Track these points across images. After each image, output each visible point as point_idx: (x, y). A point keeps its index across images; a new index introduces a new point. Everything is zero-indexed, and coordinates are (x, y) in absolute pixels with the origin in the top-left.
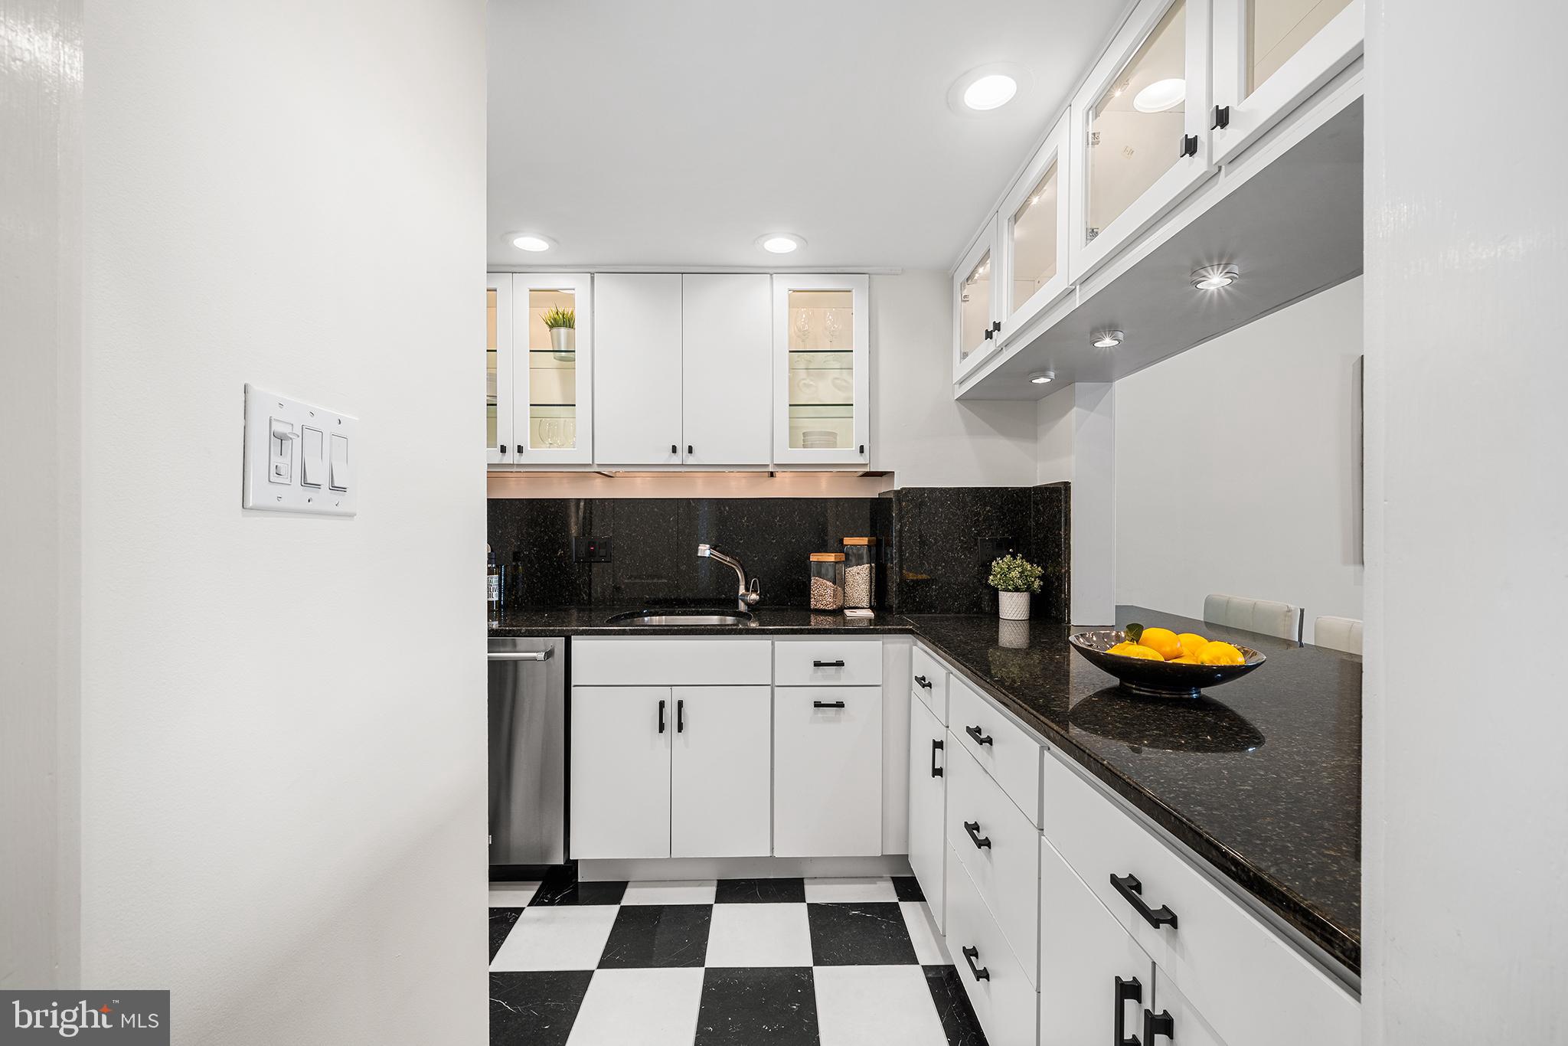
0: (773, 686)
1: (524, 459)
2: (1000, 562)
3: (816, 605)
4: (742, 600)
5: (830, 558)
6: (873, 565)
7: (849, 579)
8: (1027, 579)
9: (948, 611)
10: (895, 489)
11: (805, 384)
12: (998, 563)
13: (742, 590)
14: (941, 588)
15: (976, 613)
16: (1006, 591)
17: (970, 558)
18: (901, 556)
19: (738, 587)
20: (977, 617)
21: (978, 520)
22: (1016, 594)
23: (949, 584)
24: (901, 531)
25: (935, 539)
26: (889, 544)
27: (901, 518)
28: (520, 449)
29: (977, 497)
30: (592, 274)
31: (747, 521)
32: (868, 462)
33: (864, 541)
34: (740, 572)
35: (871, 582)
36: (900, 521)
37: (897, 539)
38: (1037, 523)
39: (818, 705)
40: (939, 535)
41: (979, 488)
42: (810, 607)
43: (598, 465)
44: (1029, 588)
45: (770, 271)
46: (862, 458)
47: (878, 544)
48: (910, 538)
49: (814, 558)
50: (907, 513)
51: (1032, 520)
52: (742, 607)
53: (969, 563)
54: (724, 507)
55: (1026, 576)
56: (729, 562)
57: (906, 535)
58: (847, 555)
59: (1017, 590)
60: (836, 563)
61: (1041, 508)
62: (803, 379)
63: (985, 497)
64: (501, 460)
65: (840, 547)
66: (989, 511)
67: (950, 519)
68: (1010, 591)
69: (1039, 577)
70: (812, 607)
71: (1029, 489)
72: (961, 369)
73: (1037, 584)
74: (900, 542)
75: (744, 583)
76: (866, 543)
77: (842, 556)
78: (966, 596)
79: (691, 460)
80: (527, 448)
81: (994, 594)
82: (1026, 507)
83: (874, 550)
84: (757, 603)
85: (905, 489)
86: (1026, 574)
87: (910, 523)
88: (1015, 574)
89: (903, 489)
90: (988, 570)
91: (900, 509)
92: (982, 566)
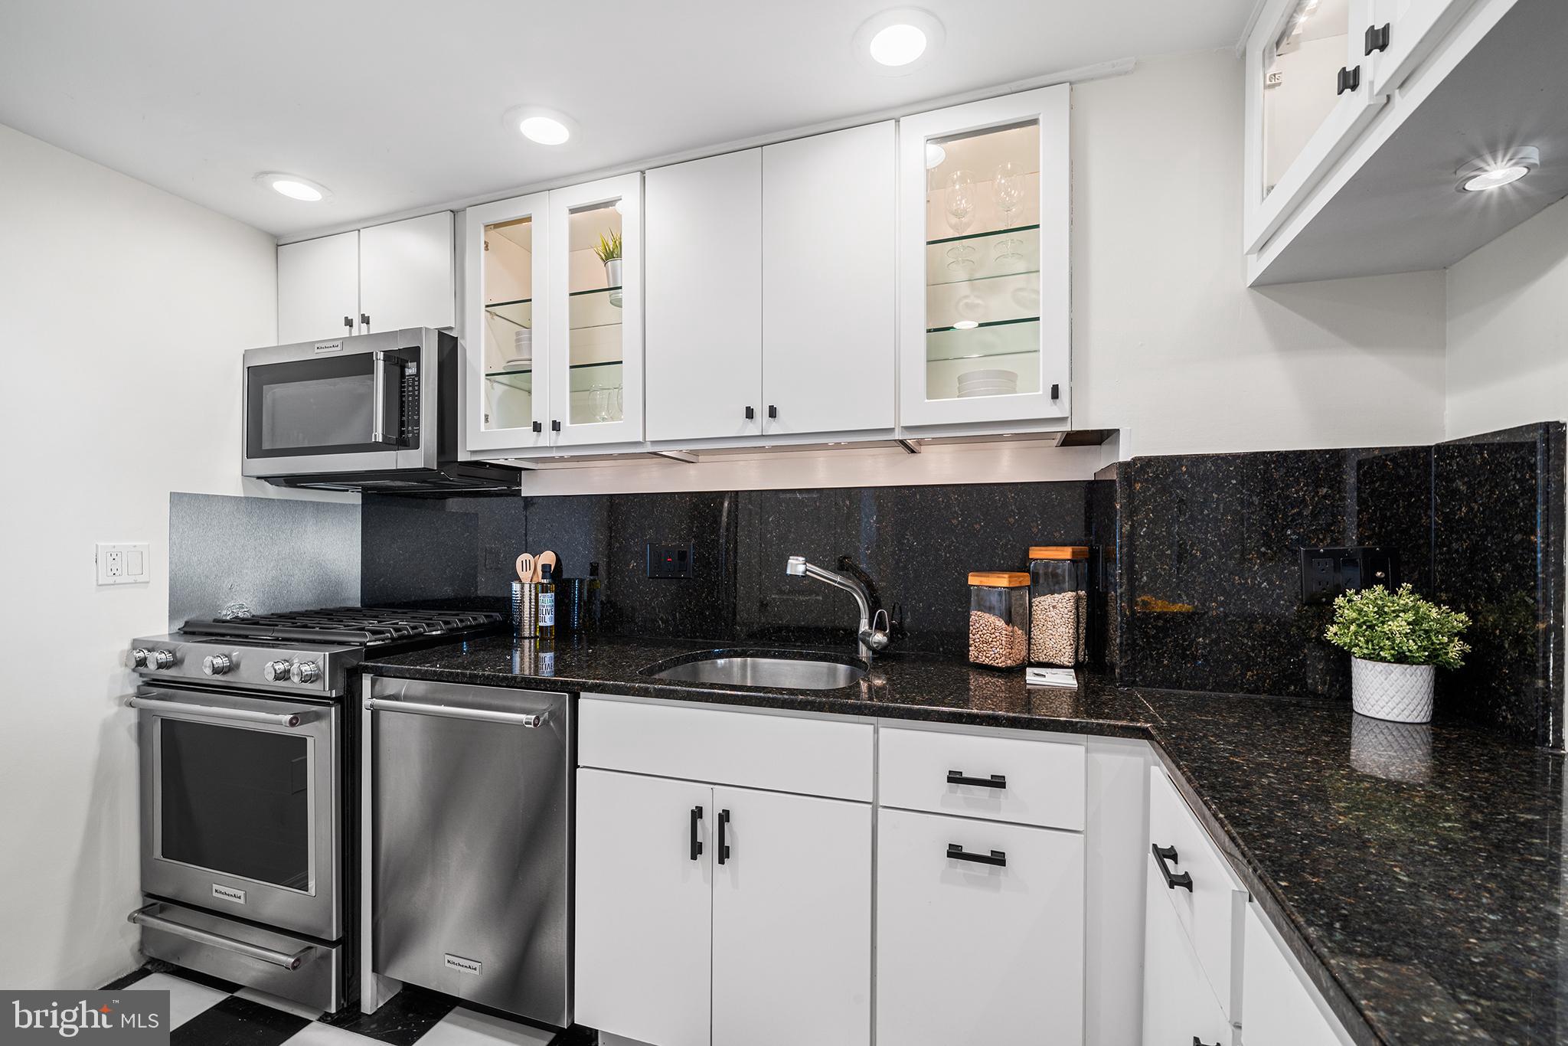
0: (875, 806)
1: (562, 439)
2: (1355, 598)
3: (977, 657)
4: (864, 643)
5: (1002, 581)
6: (1082, 593)
7: (1038, 615)
8: (1429, 638)
9: (1232, 686)
10: (1121, 460)
11: (967, 305)
12: (1349, 601)
13: (864, 626)
14: (1216, 642)
15: (1297, 695)
16: (1370, 659)
17: (1281, 587)
18: (1131, 581)
19: (860, 621)
20: (1298, 704)
21: (1300, 514)
22: (1398, 668)
23: (1232, 636)
24: (1132, 536)
25: (1203, 551)
26: (1109, 558)
27: (1131, 512)
28: (556, 426)
29: (1299, 469)
30: (643, 172)
31: (877, 521)
32: (1067, 414)
33: (1066, 553)
34: (860, 597)
35: (1078, 622)
36: (1130, 517)
37: (1125, 550)
38: (1447, 519)
39: (955, 852)
40: (1213, 544)
41: (1304, 452)
42: (968, 659)
43: (653, 442)
44: (1433, 657)
45: (895, 114)
46: (1055, 407)
47: (1092, 558)
48: (1151, 548)
49: (973, 580)
50: (1144, 503)
51: (1432, 513)
52: (864, 652)
53: (1280, 597)
54: (844, 501)
55: (1426, 632)
56: (839, 583)
57: (1142, 543)
58: (1035, 578)
59: (1401, 658)
60: (1012, 589)
61: (1463, 488)
62: (966, 297)
63: (1317, 469)
64: (537, 441)
65: (1023, 565)
66: (1325, 497)
67: (1236, 513)
68: (1383, 660)
69: (1460, 634)
70: (971, 660)
71: (1427, 449)
72: (1259, 216)
73: (1455, 650)
74: (1131, 556)
75: (868, 616)
76: (1069, 557)
77: (1025, 579)
78: (1272, 660)
79: (774, 428)
80: (566, 423)
81: (1340, 663)
82: (1418, 487)
83: (1084, 568)
84: (885, 647)
85: (1139, 459)
86: (1425, 626)
87: (1151, 521)
88: (1399, 625)
89: (1135, 460)
90: (1327, 615)
91: (1131, 497)
92: (1309, 604)
